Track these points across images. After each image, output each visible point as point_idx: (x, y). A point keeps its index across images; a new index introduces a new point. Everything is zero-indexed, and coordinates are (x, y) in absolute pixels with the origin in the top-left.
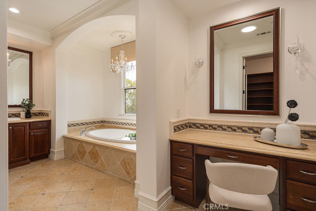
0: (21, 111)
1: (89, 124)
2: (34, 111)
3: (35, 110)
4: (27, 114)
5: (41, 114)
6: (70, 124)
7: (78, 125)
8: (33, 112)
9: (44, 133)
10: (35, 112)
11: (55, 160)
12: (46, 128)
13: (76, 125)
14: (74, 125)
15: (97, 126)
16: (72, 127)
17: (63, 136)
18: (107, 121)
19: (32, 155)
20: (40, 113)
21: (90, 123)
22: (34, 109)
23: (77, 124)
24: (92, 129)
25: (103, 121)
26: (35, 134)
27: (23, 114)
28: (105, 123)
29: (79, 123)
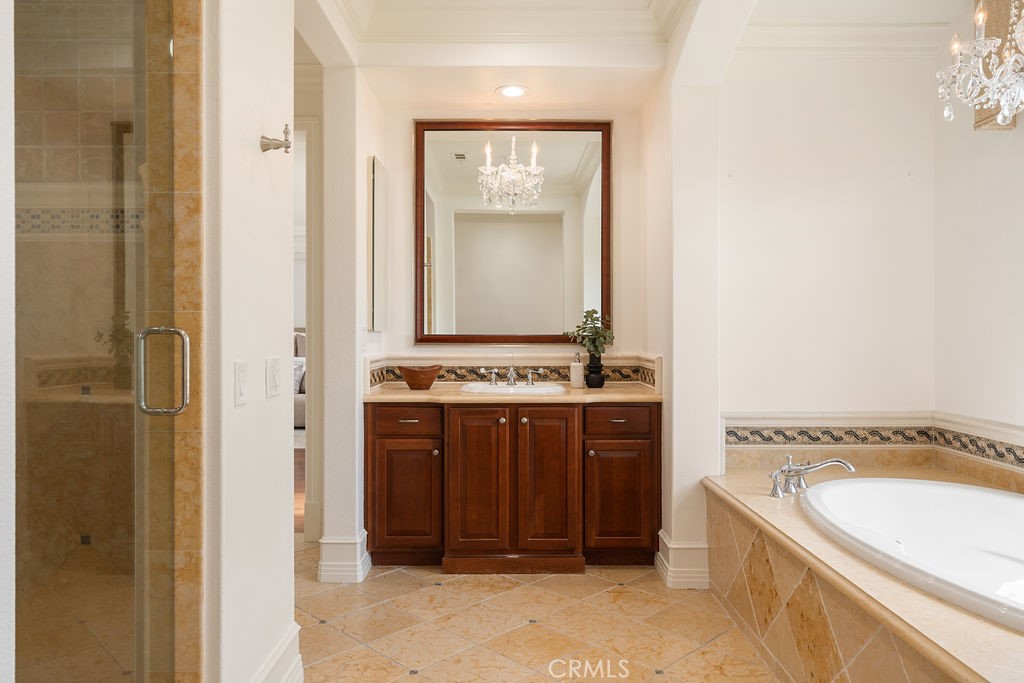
0: (570, 359)
1: (846, 438)
2: (616, 358)
3: (619, 354)
4: (591, 372)
5: (639, 373)
6: (744, 429)
7: (785, 436)
8: (614, 363)
9: (634, 454)
10: (620, 363)
11: (669, 585)
12: (644, 436)
13: (773, 435)
14: (762, 436)
15: (892, 453)
16: (755, 442)
17: (701, 482)
18: (957, 437)
19: (594, 540)
20: (636, 370)
21: (850, 432)
22: (617, 353)
23: (778, 432)
24: (838, 473)
25: (931, 433)
26: (603, 455)
27: (577, 372)
28: (948, 443)
29: (789, 429)
